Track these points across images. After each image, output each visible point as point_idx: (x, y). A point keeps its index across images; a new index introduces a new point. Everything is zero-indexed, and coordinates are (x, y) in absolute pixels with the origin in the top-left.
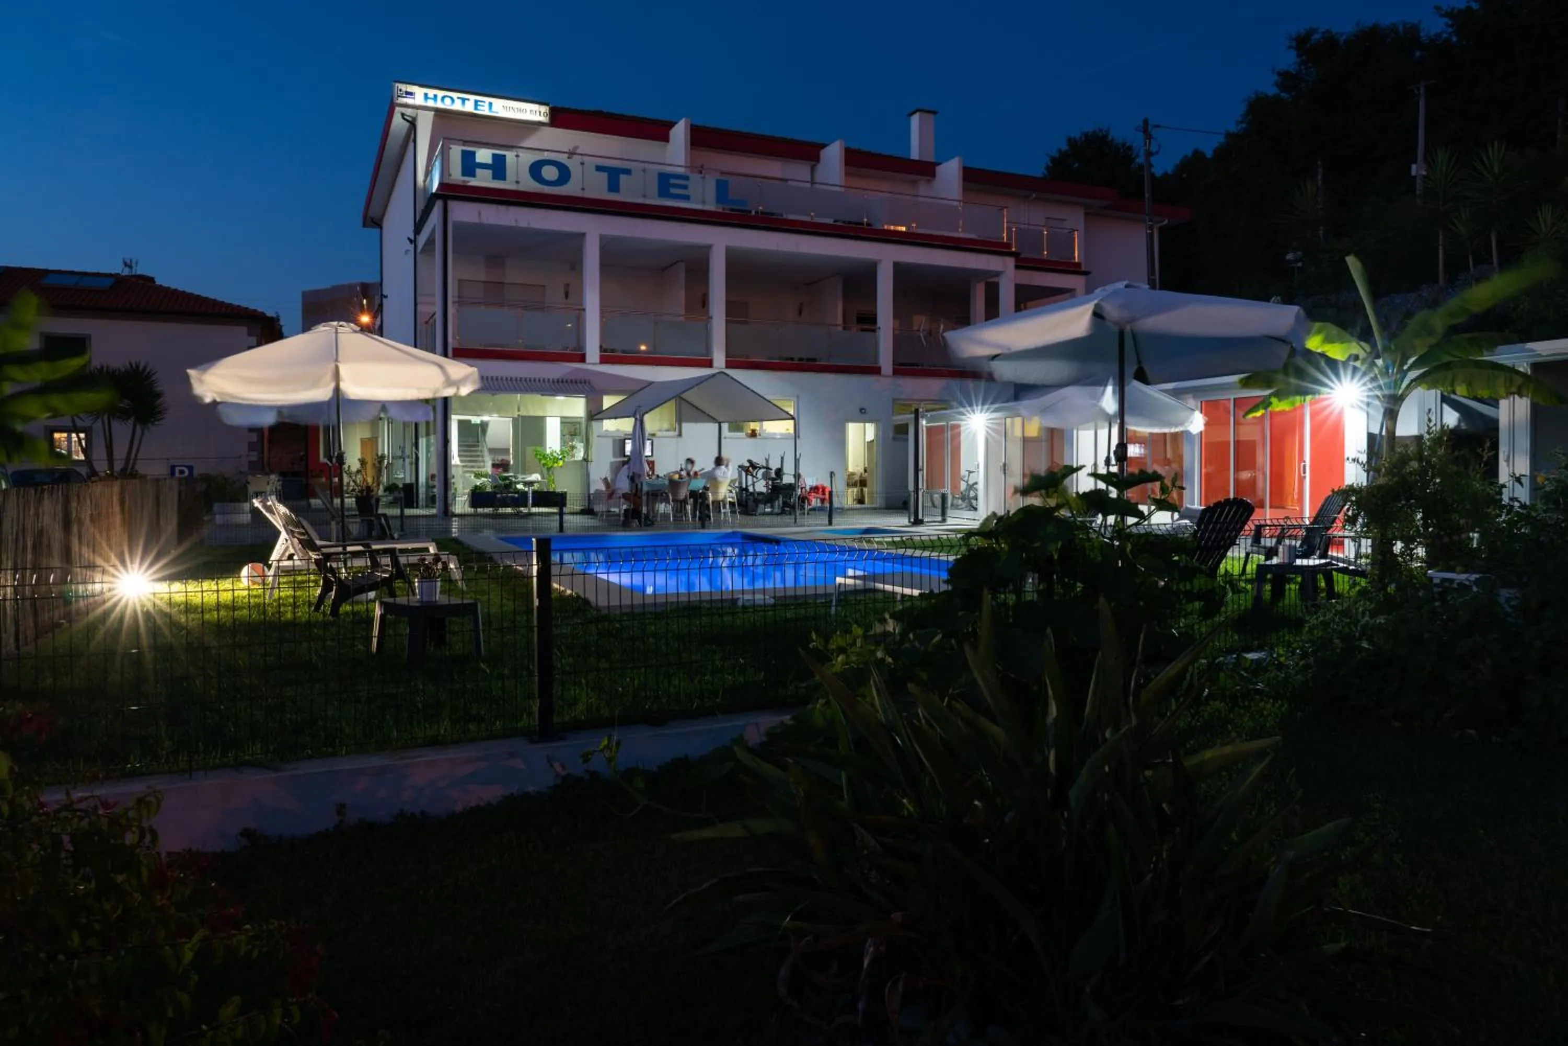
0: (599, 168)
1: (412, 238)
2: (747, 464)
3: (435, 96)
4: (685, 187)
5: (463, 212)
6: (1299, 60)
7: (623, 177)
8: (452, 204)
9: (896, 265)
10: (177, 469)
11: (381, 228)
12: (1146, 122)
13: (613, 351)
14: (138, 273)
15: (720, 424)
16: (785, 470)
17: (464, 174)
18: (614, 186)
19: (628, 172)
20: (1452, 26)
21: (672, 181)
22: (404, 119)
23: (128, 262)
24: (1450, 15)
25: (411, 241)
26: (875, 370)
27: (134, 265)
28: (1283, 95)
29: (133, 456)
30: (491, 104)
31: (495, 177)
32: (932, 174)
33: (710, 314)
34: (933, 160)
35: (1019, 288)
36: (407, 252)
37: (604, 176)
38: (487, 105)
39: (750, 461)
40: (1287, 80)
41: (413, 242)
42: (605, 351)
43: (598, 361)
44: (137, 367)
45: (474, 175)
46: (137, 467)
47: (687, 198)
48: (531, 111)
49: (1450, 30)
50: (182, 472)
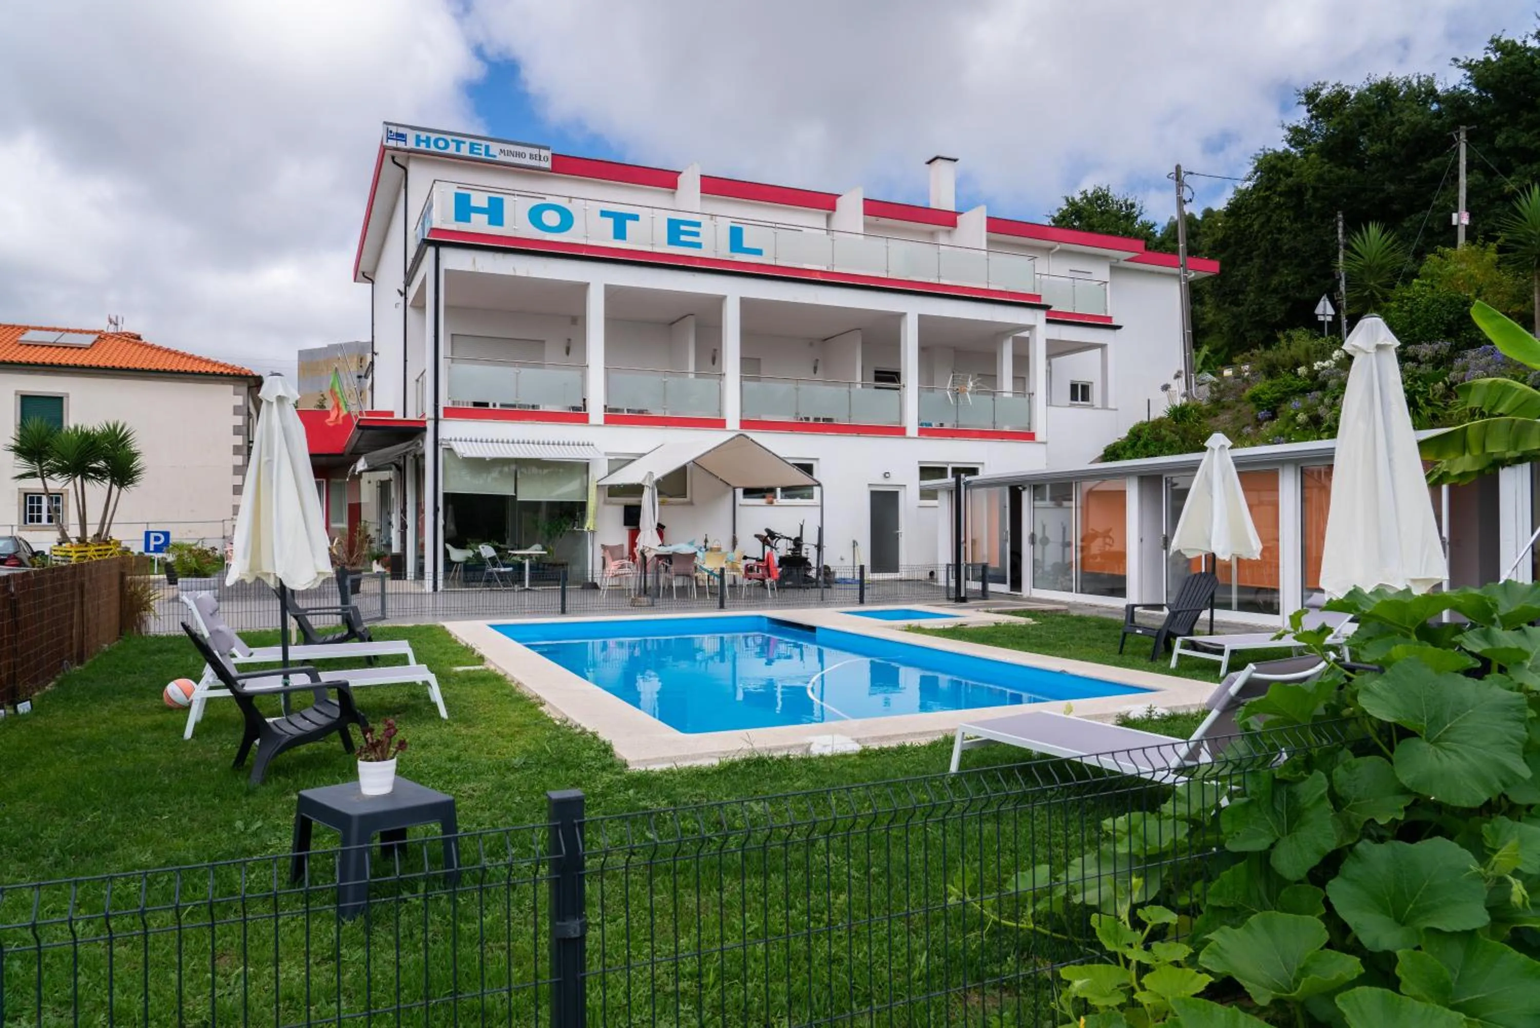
0: (604, 214)
1: (402, 290)
2: (765, 534)
3: (428, 138)
4: (697, 234)
5: (453, 260)
6: (1309, 115)
7: (629, 223)
8: (444, 252)
9: (921, 318)
10: (152, 536)
11: (373, 283)
12: (1178, 168)
13: (617, 410)
14: (124, 330)
15: (734, 488)
16: (805, 539)
17: (457, 219)
18: (620, 233)
19: (635, 218)
20: (1470, 78)
21: (683, 228)
22: (395, 162)
23: (114, 319)
24: (1468, 66)
25: (401, 294)
26: (899, 431)
27: (120, 320)
28: (1292, 150)
29: (107, 521)
30: (487, 147)
31: (491, 222)
32: (954, 224)
33: (724, 371)
34: (953, 209)
35: (1050, 343)
36: (396, 305)
37: (610, 221)
38: (483, 148)
39: (768, 530)
40: (1298, 136)
41: (404, 294)
42: (611, 410)
43: (602, 422)
44: (115, 427)
45: (468, 220)
46: (112, 533)
47: (698, 245)
48: (531, 155)
49: (1468, 81)
50: (157, 539)
